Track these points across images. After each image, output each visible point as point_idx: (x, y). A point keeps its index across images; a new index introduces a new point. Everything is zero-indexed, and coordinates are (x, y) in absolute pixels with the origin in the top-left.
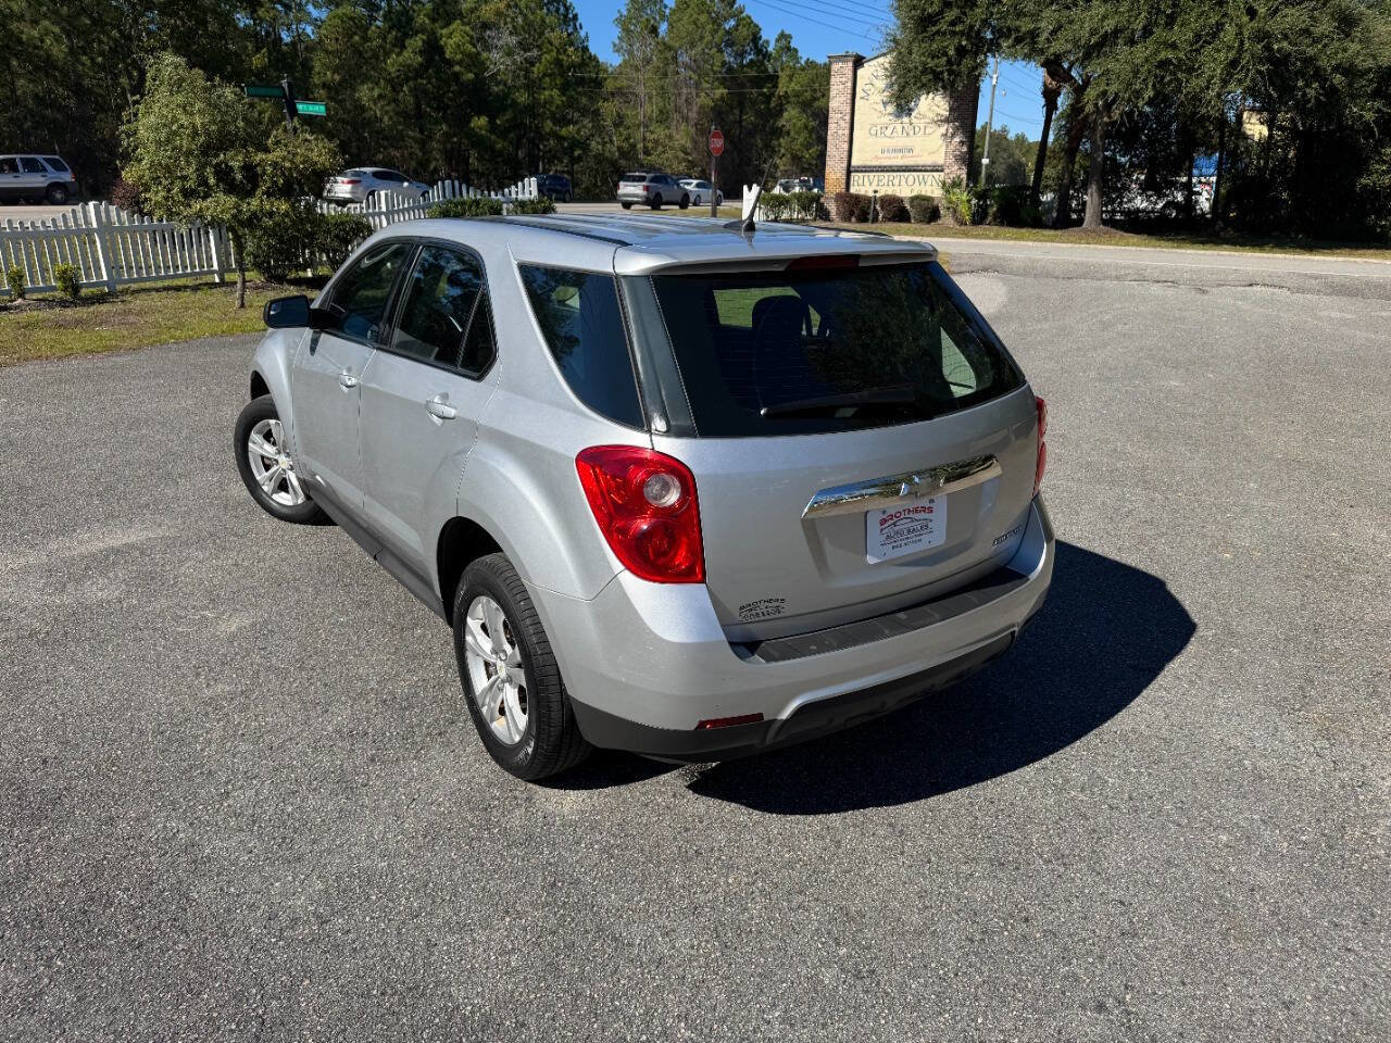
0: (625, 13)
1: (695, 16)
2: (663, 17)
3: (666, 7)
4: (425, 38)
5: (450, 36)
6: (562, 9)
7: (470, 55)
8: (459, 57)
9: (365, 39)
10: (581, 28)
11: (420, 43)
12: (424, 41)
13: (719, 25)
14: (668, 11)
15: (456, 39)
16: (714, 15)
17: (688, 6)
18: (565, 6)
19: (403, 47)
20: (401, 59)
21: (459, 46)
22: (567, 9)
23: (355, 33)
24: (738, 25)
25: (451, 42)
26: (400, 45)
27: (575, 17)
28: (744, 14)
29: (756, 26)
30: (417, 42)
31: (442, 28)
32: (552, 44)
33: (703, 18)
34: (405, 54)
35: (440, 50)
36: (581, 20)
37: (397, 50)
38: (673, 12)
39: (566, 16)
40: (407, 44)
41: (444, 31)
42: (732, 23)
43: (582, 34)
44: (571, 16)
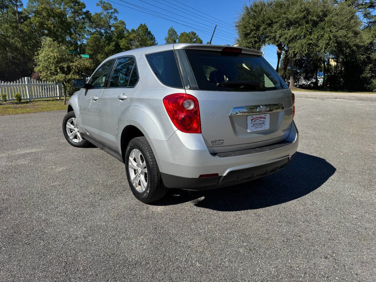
0: (167, 37)
1: (185, 38)
2: (177, 38)
3: (178, 35)
4: (115, 42)
5: (122, 42)
6: (151, 36)
7: (127, 47)
8: (124, 47)
9: (100, 43)
10: (156, 41)
11: (114, 44)
12: (115, 43)
13: (192, 40)
14: (178, 37)
15: (123, 43)
16: (190, 38)
17: (184, 35)
18: (152, 35)
19: (109, 45)
20: (109, 48)
21: (124, 45)
22: (152, 36)
23: (97, 41)
24: (196, 40)
25: (122, 44)
26: (109, 44)
27: (154, 38)
28: (198, 37)
29: (202, 40)
30: (113, 44)
31: (120, 40)
32: (148, 45)
33: (187, 38)
34: (110, 47)
35: (119, 46)
36: (156, 39)
37: (108, 46)
38: (180, 37)
39: (152, 38)
40: (110, 44)
41: (120, 41)
42: (195, 39)
43: (156, 42)
44: (153, 38)
